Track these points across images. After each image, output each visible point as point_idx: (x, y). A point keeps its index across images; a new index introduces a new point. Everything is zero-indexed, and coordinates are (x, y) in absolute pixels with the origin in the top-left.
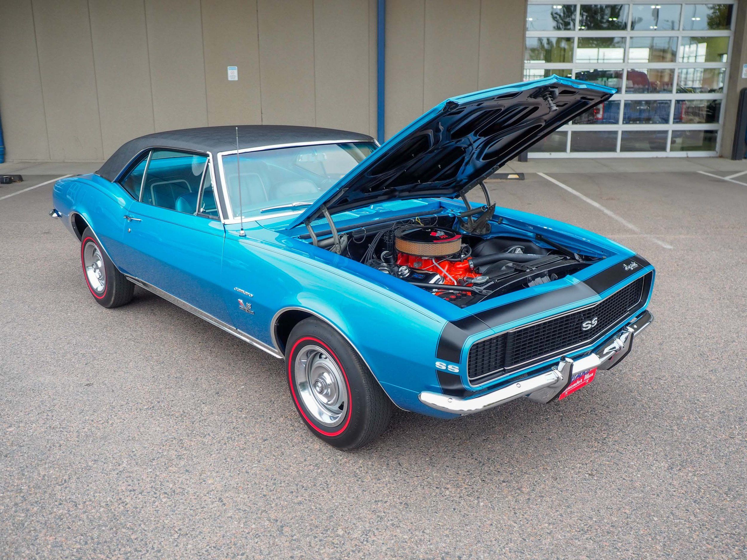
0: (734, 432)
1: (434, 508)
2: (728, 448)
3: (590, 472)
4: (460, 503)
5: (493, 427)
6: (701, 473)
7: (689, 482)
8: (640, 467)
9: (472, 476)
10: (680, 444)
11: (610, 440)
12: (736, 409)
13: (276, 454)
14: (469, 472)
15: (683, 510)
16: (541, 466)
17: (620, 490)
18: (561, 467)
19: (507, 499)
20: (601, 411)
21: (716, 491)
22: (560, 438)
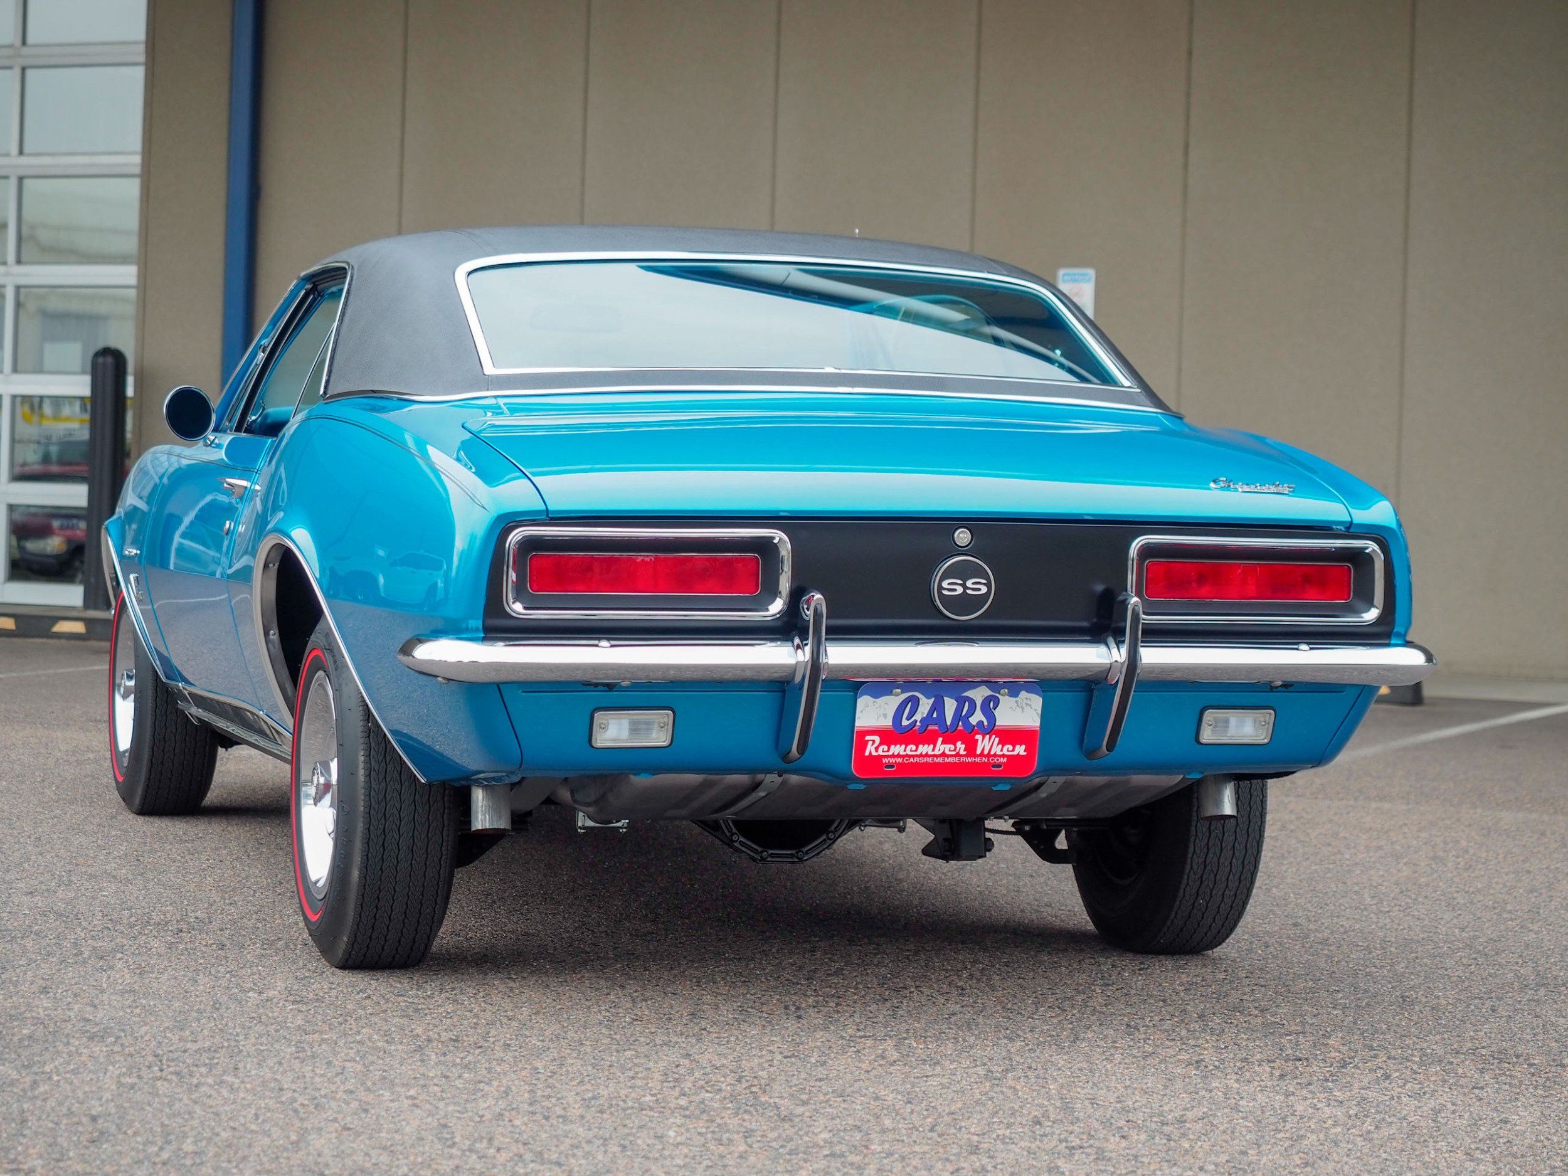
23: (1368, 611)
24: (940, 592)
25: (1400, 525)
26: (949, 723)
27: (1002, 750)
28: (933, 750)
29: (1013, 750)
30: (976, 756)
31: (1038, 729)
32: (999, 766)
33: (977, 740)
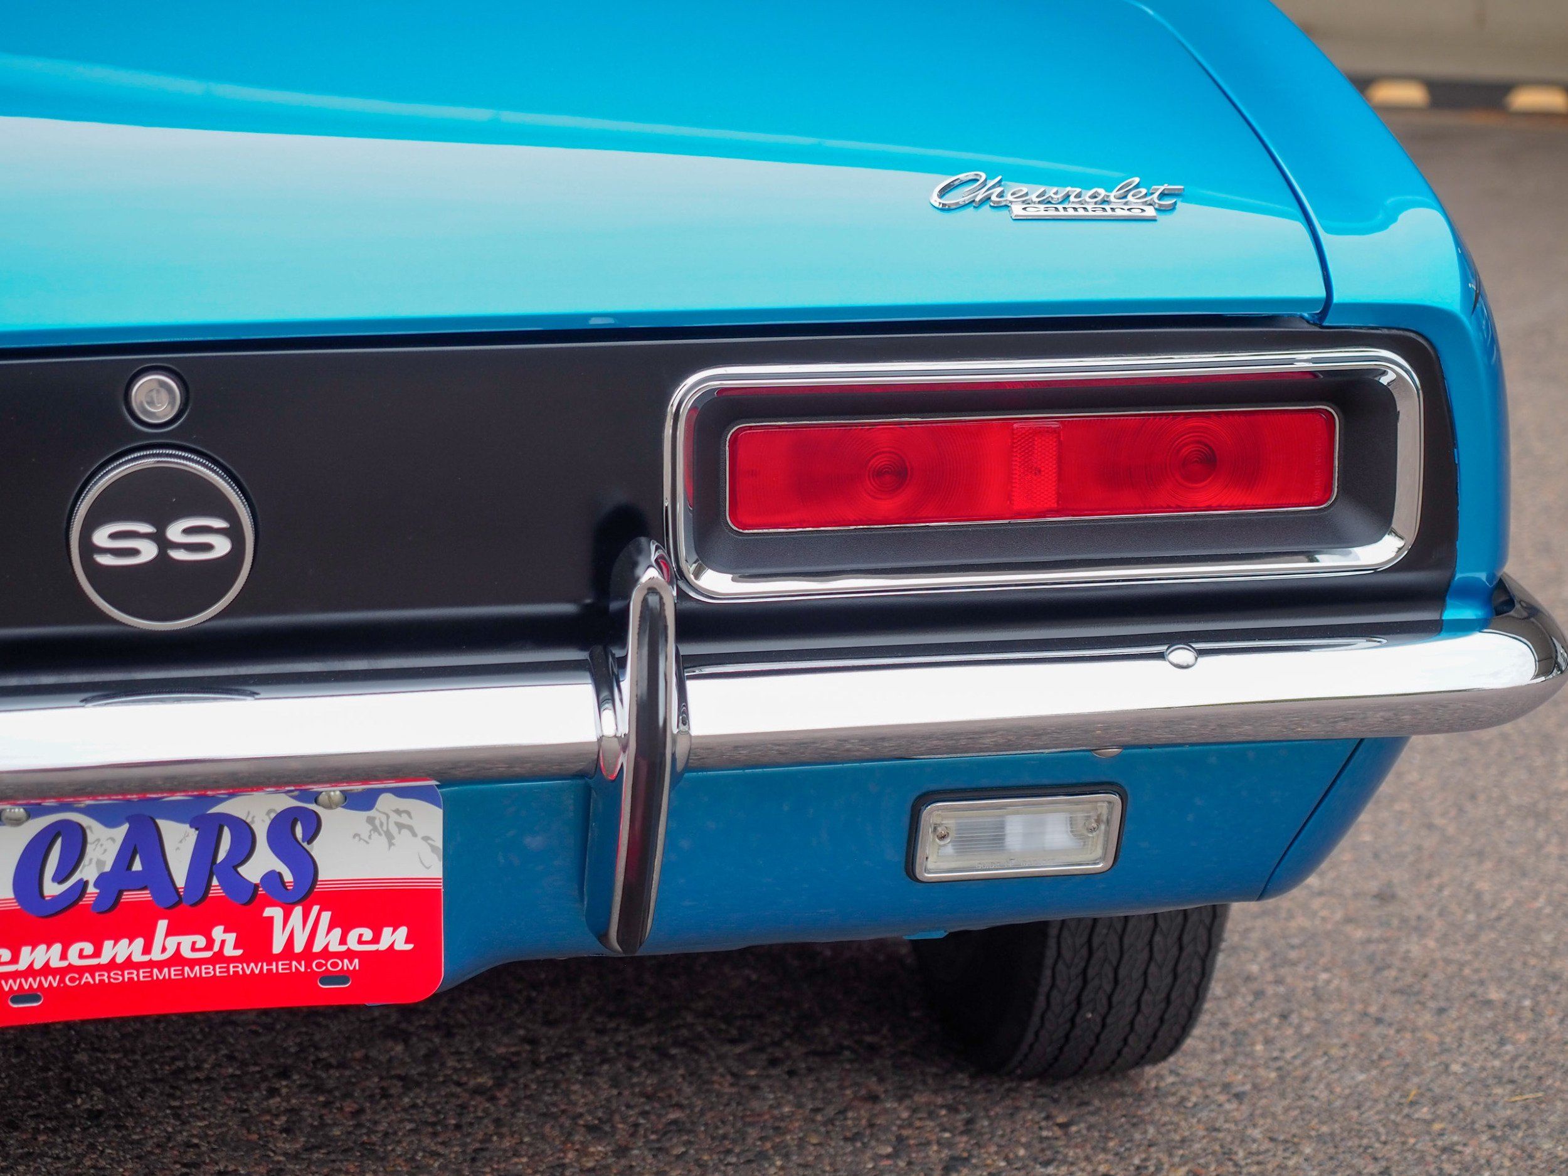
23: (1375, 539)
24: (86, 559)
25: (1475, 298)
26: (180, 881)
27: (343, 941)
28: (147, 950)
29: (376, 940)
30: (271, 958)
31: (441, 886)
32: (343, 975)
33: (271, 919)
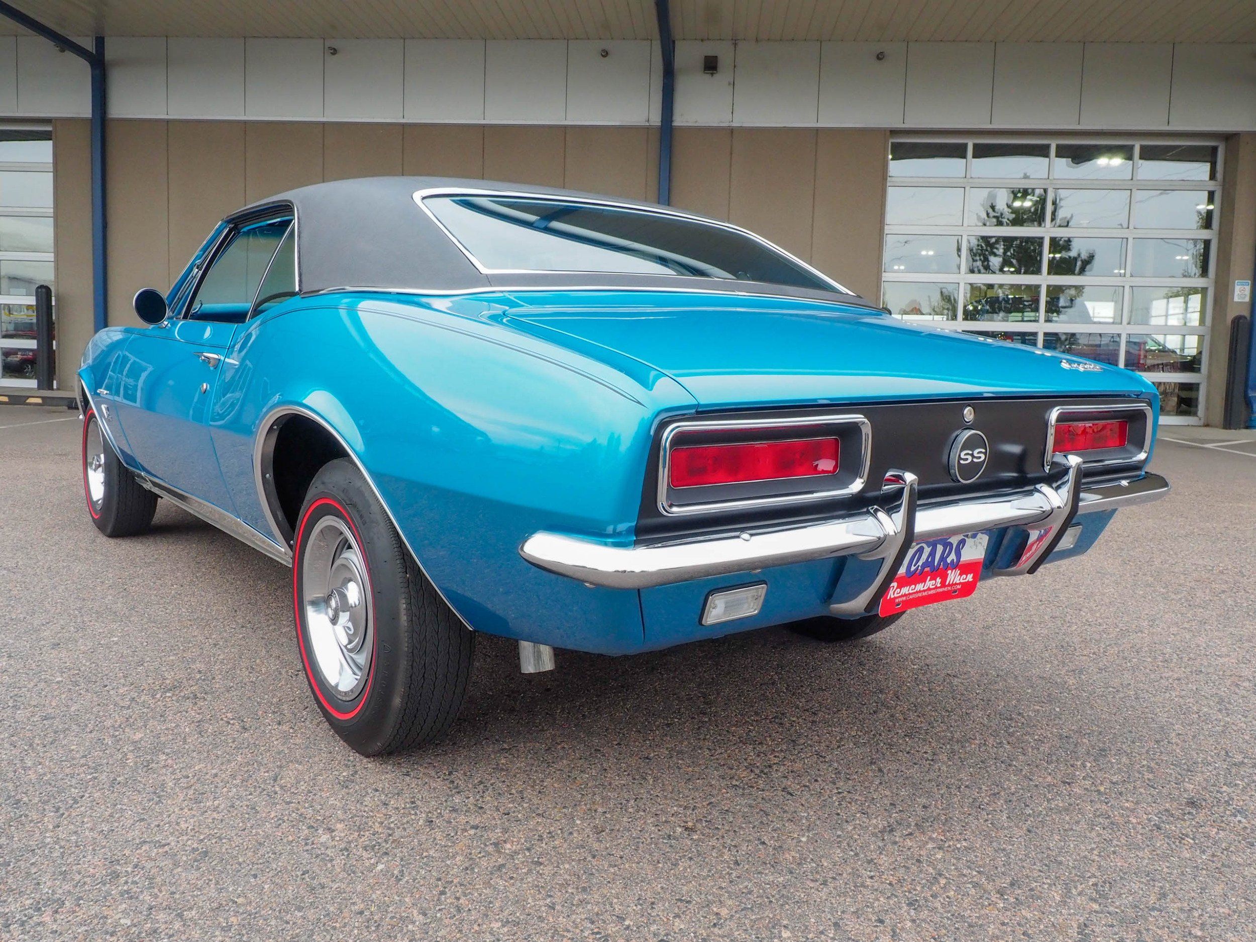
0: (1078, 773)
1: (259, 866)
2: (1049, 800)
3: (690, 824)
4: (331, 860)
5: (543, 730)
6: (959, 846)
7: (918, 861)
8: (818, 822)
9: (413, 812)
10: (937, 786)
11: (782, 768)
12: (1100, 733)
13: (39, 742)
14: (413, 803)
15: (870, 920)
16: (586, 805)
17: (738, 865)
18: (631, 810)
19: (448, 862)
20: (794, 719)
21: (976, 885)
22: (671, 757)
23: (1139, 452)
24: (959, 461)
26: (936, 564)
29: (966, 578)
31: (982, 560)
32: (956, 591)
33: (948, 575)
